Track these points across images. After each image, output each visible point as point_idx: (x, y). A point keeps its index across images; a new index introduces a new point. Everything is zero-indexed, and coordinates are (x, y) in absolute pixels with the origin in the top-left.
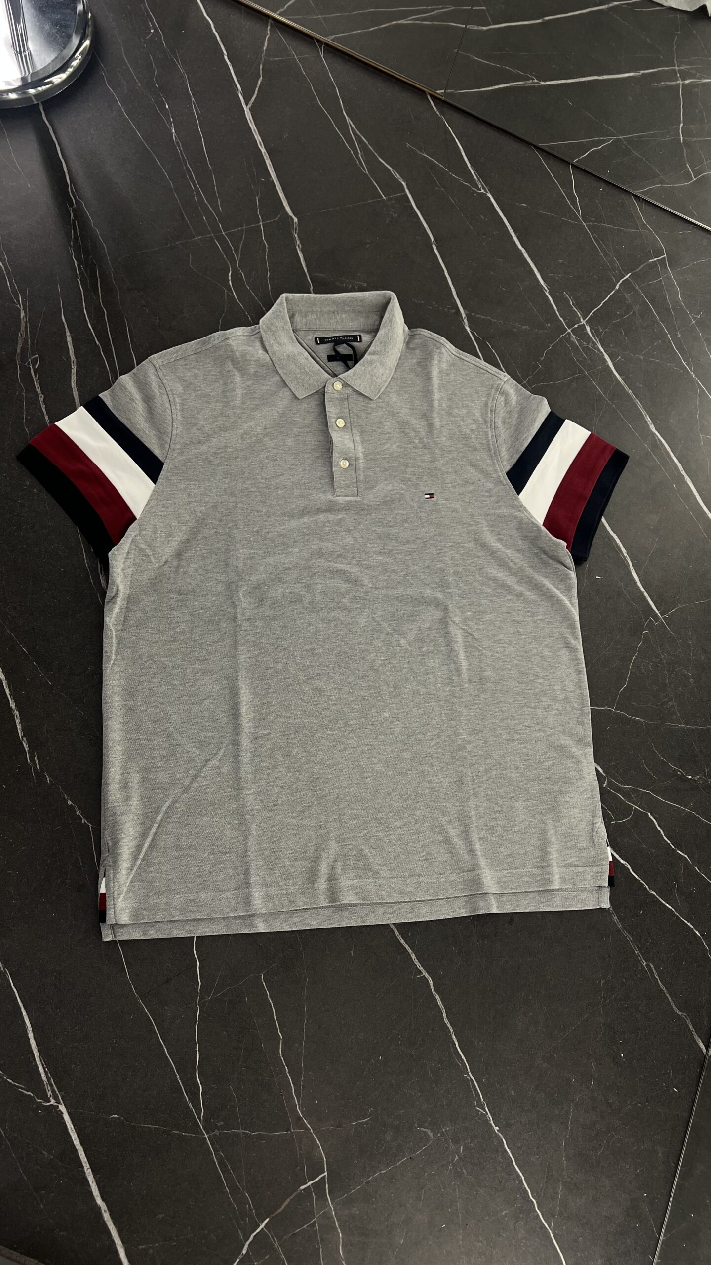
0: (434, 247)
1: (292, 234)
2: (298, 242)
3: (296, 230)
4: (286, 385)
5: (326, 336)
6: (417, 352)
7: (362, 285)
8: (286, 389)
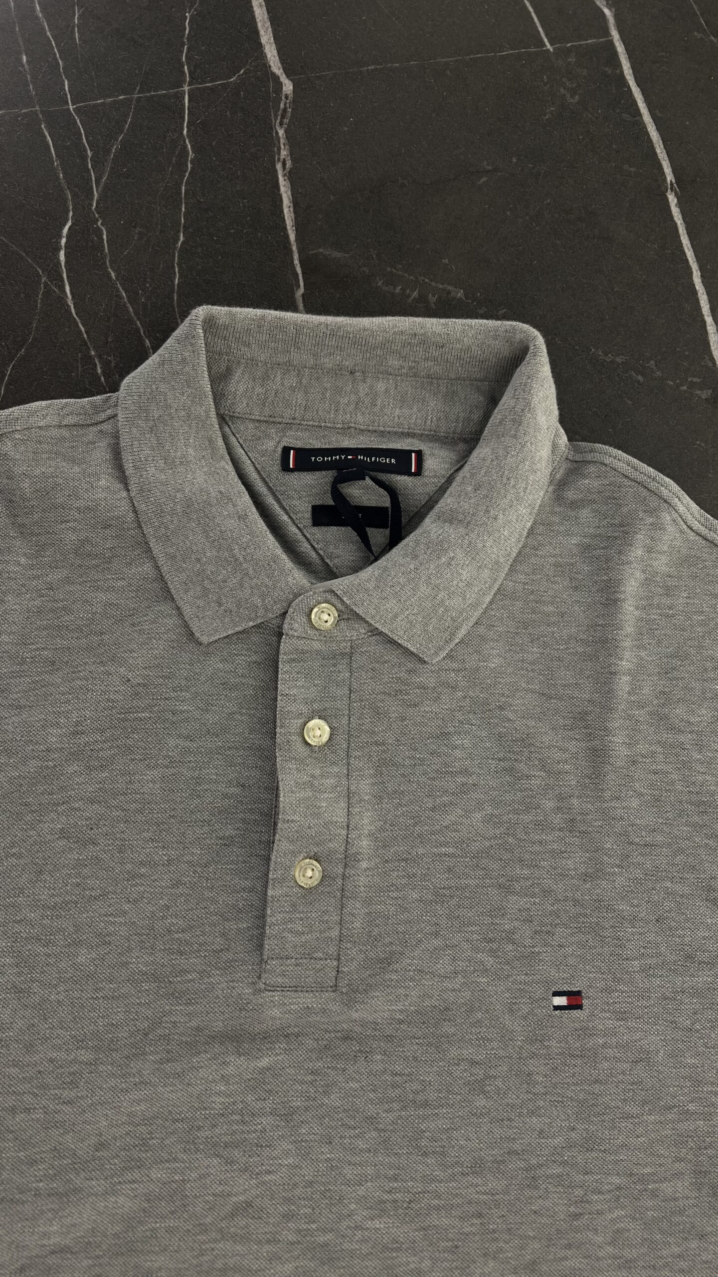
0: (672, 199)
1: (271, 128)
2: (284, 153)
3: (283, 117)
4: (167, 595)
5: (318, 445)
6: (585, 513)
7: (449, 293)
8: (166, 608)
